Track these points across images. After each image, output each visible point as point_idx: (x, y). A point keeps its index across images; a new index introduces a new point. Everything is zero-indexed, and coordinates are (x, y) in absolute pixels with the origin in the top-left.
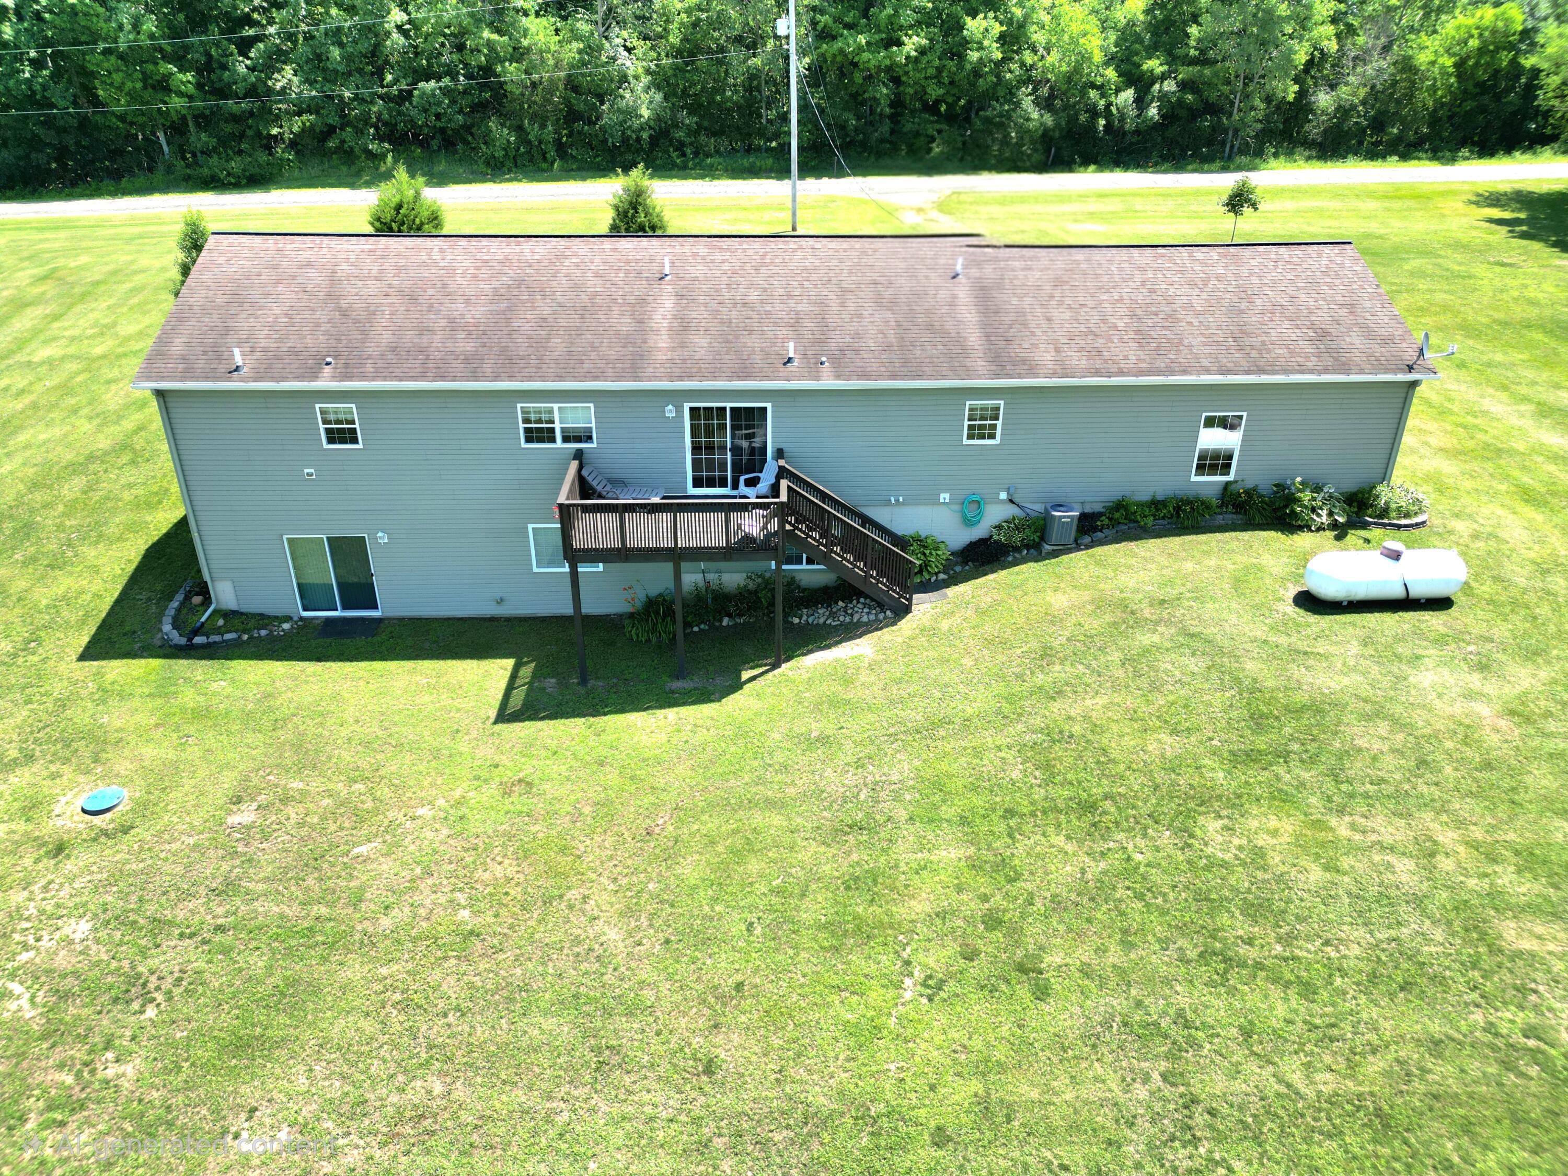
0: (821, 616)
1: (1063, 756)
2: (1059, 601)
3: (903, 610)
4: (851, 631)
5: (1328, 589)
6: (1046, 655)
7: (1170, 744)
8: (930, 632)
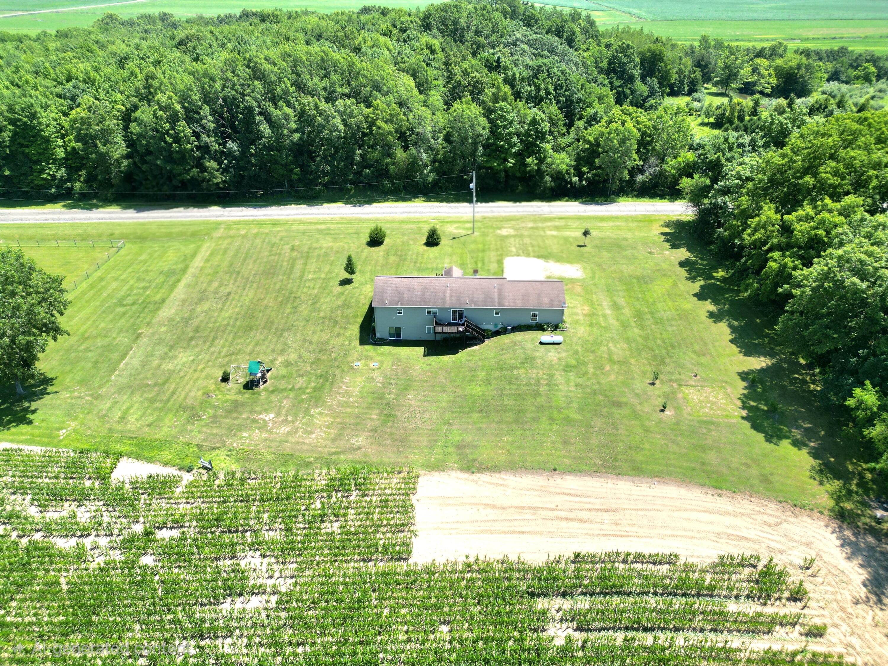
0: (471, 342)
1: (501, 363)
2: (506, 341)
3: (484, 342)
4: (476, 345)
5: (543, 341)
6: (502, 349)
7: (514, 361)
8: (487, 345)
